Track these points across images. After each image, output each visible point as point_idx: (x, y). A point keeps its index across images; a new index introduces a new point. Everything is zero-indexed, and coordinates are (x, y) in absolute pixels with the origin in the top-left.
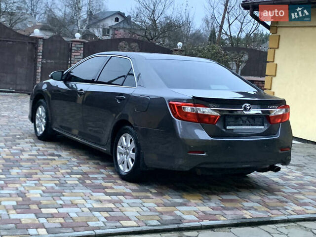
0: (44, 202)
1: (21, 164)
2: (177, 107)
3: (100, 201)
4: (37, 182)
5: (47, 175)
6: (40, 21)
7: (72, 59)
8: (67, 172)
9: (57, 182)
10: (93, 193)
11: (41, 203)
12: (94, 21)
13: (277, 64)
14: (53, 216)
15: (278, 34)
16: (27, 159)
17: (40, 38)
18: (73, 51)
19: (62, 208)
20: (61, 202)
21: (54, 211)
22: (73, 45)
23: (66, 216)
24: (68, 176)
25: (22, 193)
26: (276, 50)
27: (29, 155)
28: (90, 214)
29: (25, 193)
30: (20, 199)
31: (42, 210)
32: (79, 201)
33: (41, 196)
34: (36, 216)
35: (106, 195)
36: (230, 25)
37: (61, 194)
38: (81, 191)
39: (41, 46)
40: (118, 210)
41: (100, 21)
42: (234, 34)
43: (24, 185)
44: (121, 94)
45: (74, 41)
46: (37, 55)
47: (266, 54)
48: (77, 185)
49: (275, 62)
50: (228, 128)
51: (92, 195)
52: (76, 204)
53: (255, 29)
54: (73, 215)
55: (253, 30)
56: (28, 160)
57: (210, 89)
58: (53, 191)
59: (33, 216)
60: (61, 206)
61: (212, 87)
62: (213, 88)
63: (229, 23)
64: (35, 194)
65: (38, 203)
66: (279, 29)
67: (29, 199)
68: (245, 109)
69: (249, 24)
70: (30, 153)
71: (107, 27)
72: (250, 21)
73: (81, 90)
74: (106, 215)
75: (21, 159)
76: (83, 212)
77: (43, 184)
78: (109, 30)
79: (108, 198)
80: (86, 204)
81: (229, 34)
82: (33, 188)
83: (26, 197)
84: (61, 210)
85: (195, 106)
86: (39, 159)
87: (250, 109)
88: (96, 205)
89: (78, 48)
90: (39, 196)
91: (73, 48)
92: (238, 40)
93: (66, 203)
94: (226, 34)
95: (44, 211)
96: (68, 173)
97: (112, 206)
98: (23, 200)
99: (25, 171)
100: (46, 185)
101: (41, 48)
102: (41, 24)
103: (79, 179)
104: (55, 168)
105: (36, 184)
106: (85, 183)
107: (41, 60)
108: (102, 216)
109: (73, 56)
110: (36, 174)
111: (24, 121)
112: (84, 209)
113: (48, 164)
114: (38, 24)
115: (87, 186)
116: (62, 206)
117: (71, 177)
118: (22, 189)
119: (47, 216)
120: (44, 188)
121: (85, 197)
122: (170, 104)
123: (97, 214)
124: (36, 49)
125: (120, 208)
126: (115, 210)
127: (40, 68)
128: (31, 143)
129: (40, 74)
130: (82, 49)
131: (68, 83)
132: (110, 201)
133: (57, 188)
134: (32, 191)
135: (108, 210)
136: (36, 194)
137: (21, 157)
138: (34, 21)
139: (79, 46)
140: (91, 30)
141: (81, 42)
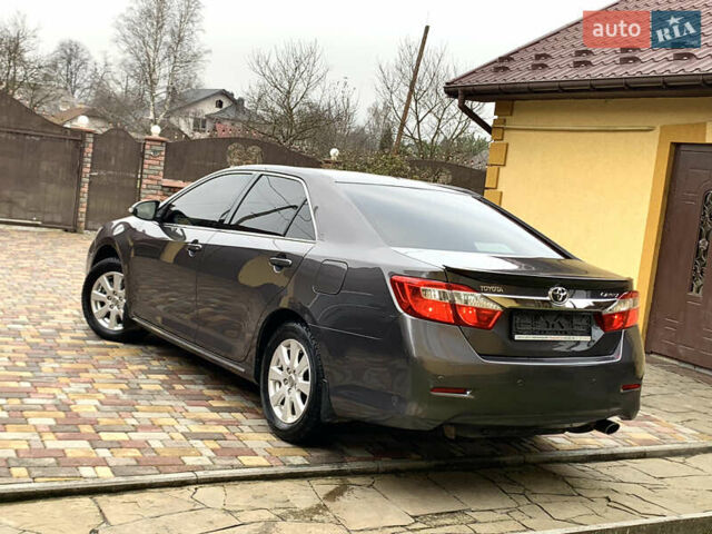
0: (103, 421)
1: (59, 352)
2: (409, 289)
3: (203, 422)
4: (89, 385)
5: (107, 374)
6: (82, 101)
7: (145, 171)
8: (140, 370)
9: (124, 386)
10: (187, 408)
11: (98, 423)
12: (180, 105)
13: (501, 193)
14: (120, 445)
15: (505, 141)
16: (69, 345)
17: (90, 132)
18: (146, 156)
19: (136, 431)
20: (134, 422)
21: (122, 436)
22: (147, 147)
23: (143, 446)
24: (143, 376)
25: (63, 403)
26: (502, 169)
27: (73, 338)
28: (185, 443)
29: (69, 405)
30: (62, 415)
31: (101, 434)
32: (165, 420)
33: (98, 410)
34: (91, 445)
35: (212, 411)
36: (419, 122)
37: (131, 408)
38: (168, 403)
39: (91, 145)
40: (233, 437)
41: (190, 105)
42: (427, 138)
43: (67, 390)
44: (283, 255)
45: (149, 140)
46: (82, 162)
47: (483, 174)
48: (159, 392)
49: (499, 190)
50: (517, 337)
51: (187, 411)
52: (161, 426)
53: (462, 131)
54: (156, 444)
55: (457, 133)
56: (70, 347)
57: (474, 250)
58: (118, 401)
59: (85, 444)
60: (133, 428)
61: (478, 245)
62: (479, 249)
63: (417, 118)
64: (86, 407)
65: (94, 423)
66: (506, 133)
67: (77, 415)
68: (555, 297)
69: (451, 121)
70: (72, 335)
71: (201, 116)
72: (454, 117)
73: (196, 242)
74: (214, 445)
75: (59, 345)
76: (172, 439)
77: (101, 390)
78: (204, 121)
79: (215, 416)
80: (177, 427)
81: (417, 137)
82: (84, 396)
83: (70, 410)
84: (134, 436)
85: (449, 288)
86: (89, 346)
87: (564, 297)
88: (196, 428)
89: (155, 151)
90: (94, 409)
91: (147, 152)
92: (432, 147)
93: (142, 423)
94: (412, 137)
95: (104, 436)
96: (143, 371)
97: (222, 429)
98: (67, 417)
99: (66, 365)
100: (105, 391)
101: (89, 150)
102: (83, 106)
103: (163, 382)
104: (119, 362)
105: (86, 389)
106: (174, 388)
107: (88, 170)
108: (206, 448)
109: (146, 166)
110: (87, 371)
111: (59, 278)
112: (175, 435)
113: (107, 354)
114: (79, 106)
115: (177, 395)
116: (136, 429)
117: (148, 378)
118: (63, 397)
119: (111, 446)
120: (102, 397)
121: (175, 414)
122: (393, 282)
123: (198, 444)
124: (82, 151)
125: (237, 434)
126: (228, 437)
127: (86, 186)
128: (74, 316)
129: (86, 195)
130: (163, 153)
131: (167, 225)
132: (219, 423)
133: (125, 397)
134: (81, 402)
135: (216, 436)
136: (89, 406)
137: (58, 341)
138: (71, 100)
139: (158, 148)
140: (173, 120)
141: (162, 142)
